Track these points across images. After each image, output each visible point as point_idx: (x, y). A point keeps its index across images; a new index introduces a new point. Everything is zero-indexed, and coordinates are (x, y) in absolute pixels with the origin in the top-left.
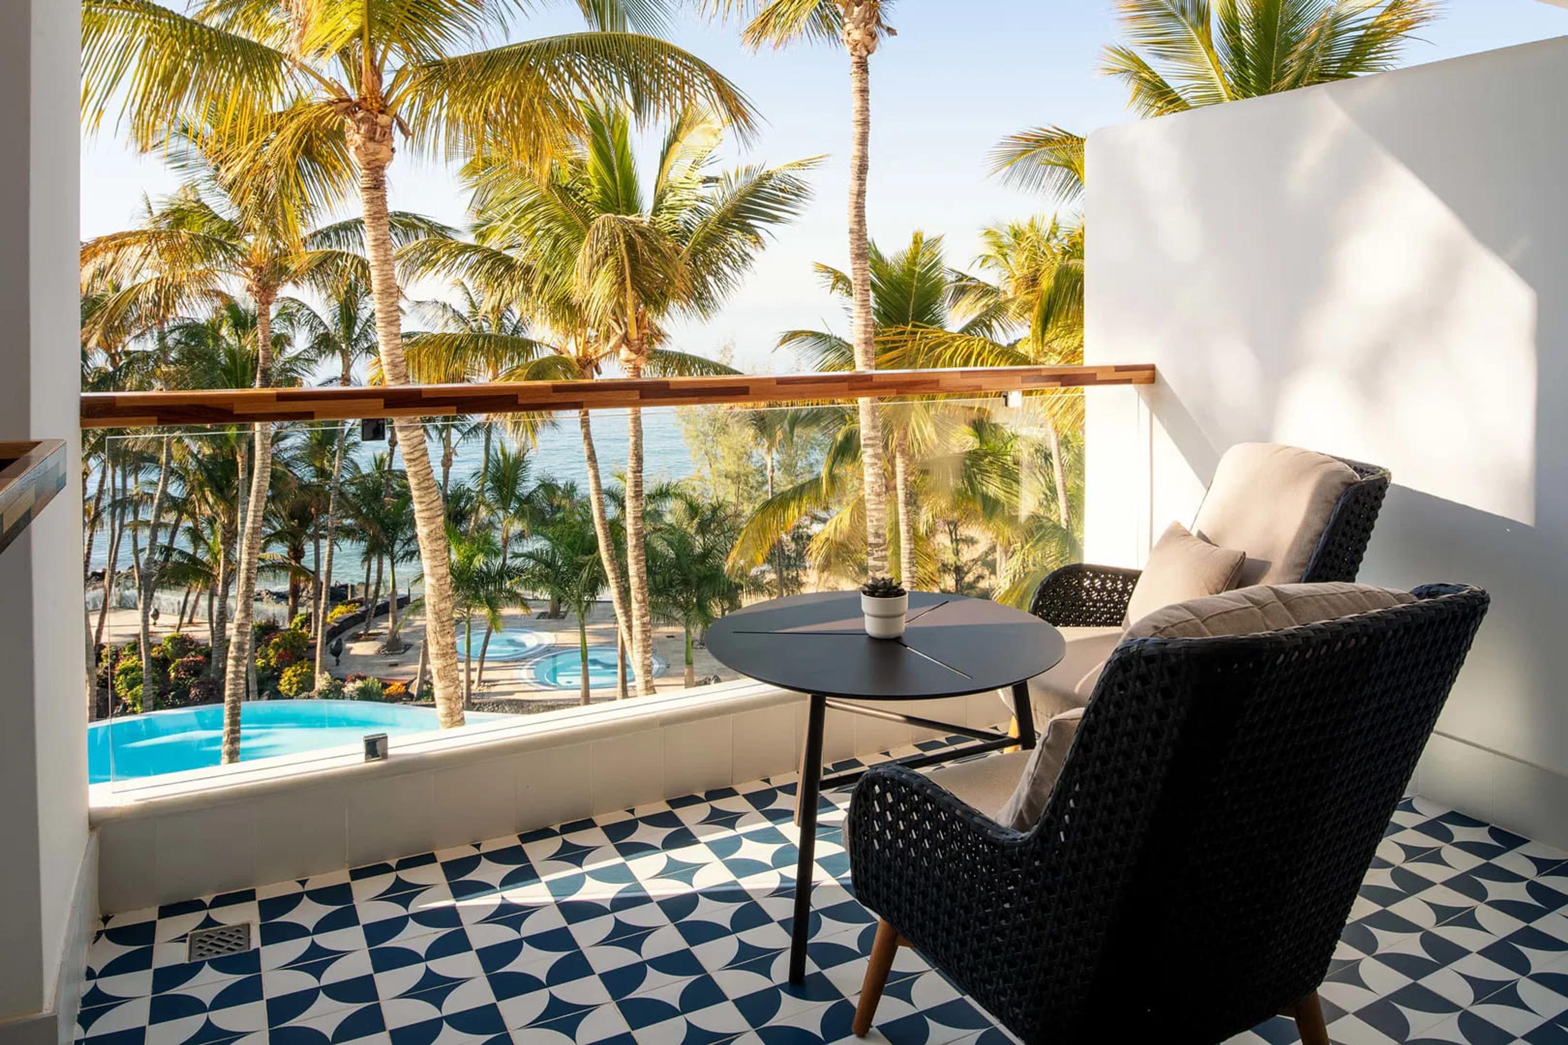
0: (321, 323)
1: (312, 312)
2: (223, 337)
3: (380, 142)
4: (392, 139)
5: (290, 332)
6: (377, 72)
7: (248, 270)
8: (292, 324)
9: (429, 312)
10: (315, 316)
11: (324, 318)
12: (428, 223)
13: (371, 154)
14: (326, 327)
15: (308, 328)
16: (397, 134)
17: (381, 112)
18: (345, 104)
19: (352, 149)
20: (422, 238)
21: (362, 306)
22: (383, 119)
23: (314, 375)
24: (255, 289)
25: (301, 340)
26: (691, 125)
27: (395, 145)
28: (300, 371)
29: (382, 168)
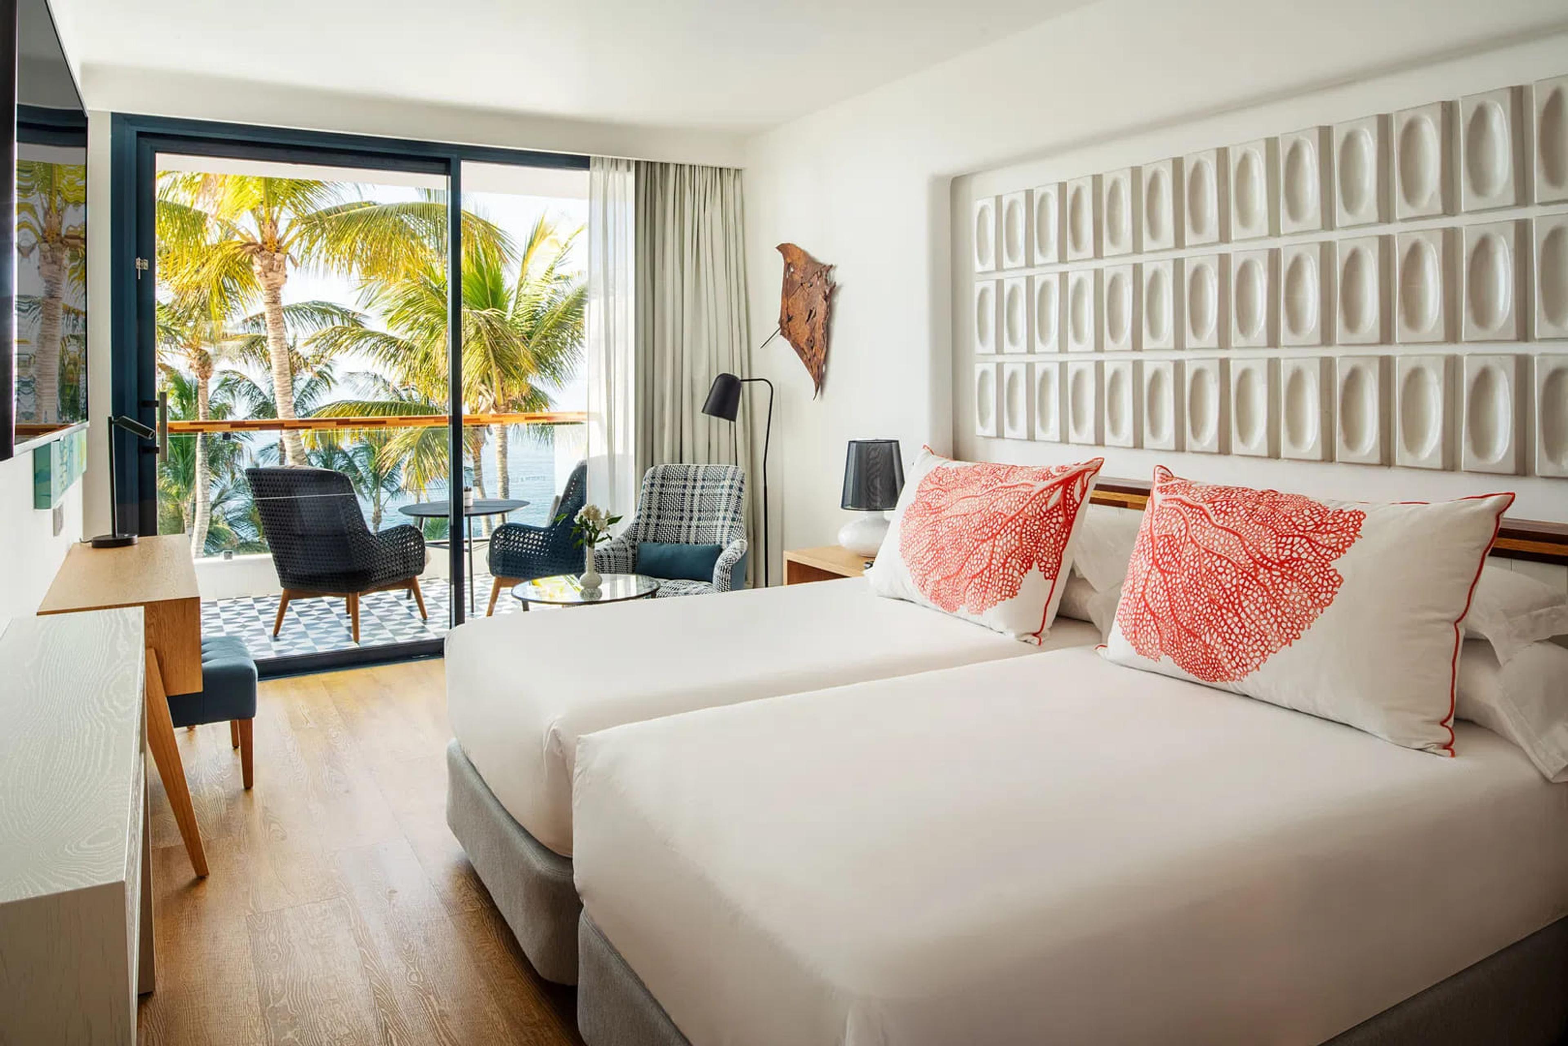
0: (260, 393)
1: (252, 383)
2: (170, 407)
3: (277, 272)
4: (285, 268)
5: (229, 401)
6: (274, 223)
7: (190, 350)
8: (233, 395)
9: (362, 382)
10: (255, 387)
11: (263, 389)
12: (340, 310)
13: (271, 280)
14: (265, 397)
15: (248, 397)
16: (289, 263)
17: (277, 252)
18: (251, 247)
19: (257, 277)
20: (338, 323)
21: (299, 377)
22: (278, 256)
23: (252, 440)
24: (196, 366)
25: (242, 410)
26: (544, 236)
27: (287, 273)
28: (241, 437)
29: (278, 288)
